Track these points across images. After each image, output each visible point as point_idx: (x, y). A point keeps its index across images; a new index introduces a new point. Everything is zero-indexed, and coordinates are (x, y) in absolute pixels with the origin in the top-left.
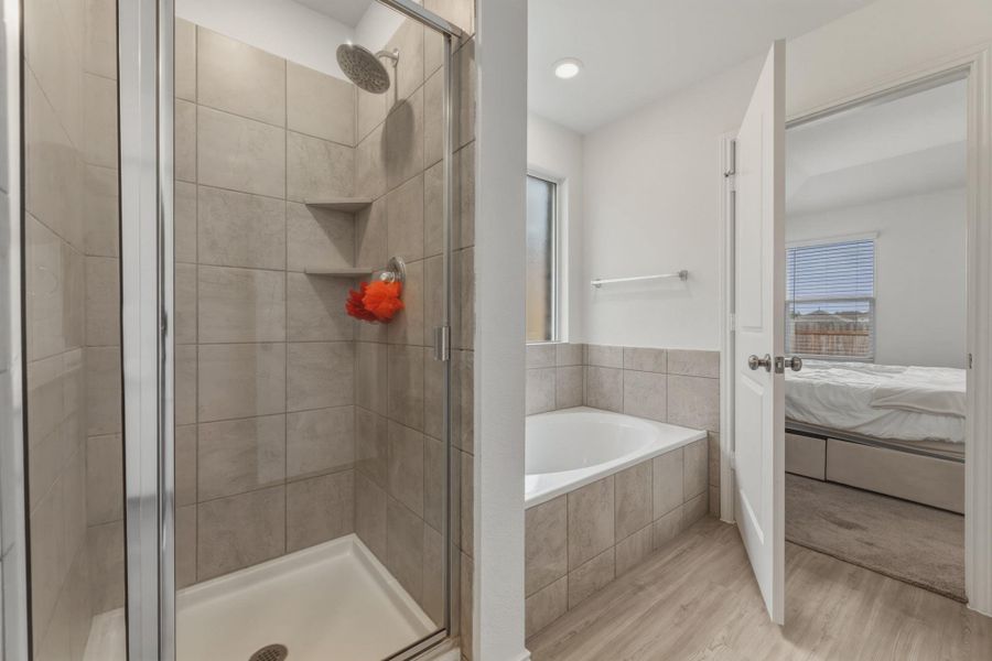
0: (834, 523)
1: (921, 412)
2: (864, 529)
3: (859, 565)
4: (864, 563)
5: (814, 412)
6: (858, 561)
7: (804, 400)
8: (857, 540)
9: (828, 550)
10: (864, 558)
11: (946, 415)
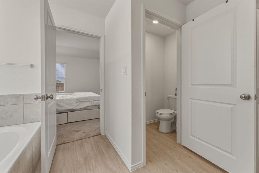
0: (76, 132)
1: (85, 101)
2: (81, 130)
3: (85, 138)
4: (86, 137)
5: (64, 106)
6: (85, 137)
7: (62, 104)
8: (82, 133)
9: (79, 139)
10: (85, 136)
11: (88, 101)
